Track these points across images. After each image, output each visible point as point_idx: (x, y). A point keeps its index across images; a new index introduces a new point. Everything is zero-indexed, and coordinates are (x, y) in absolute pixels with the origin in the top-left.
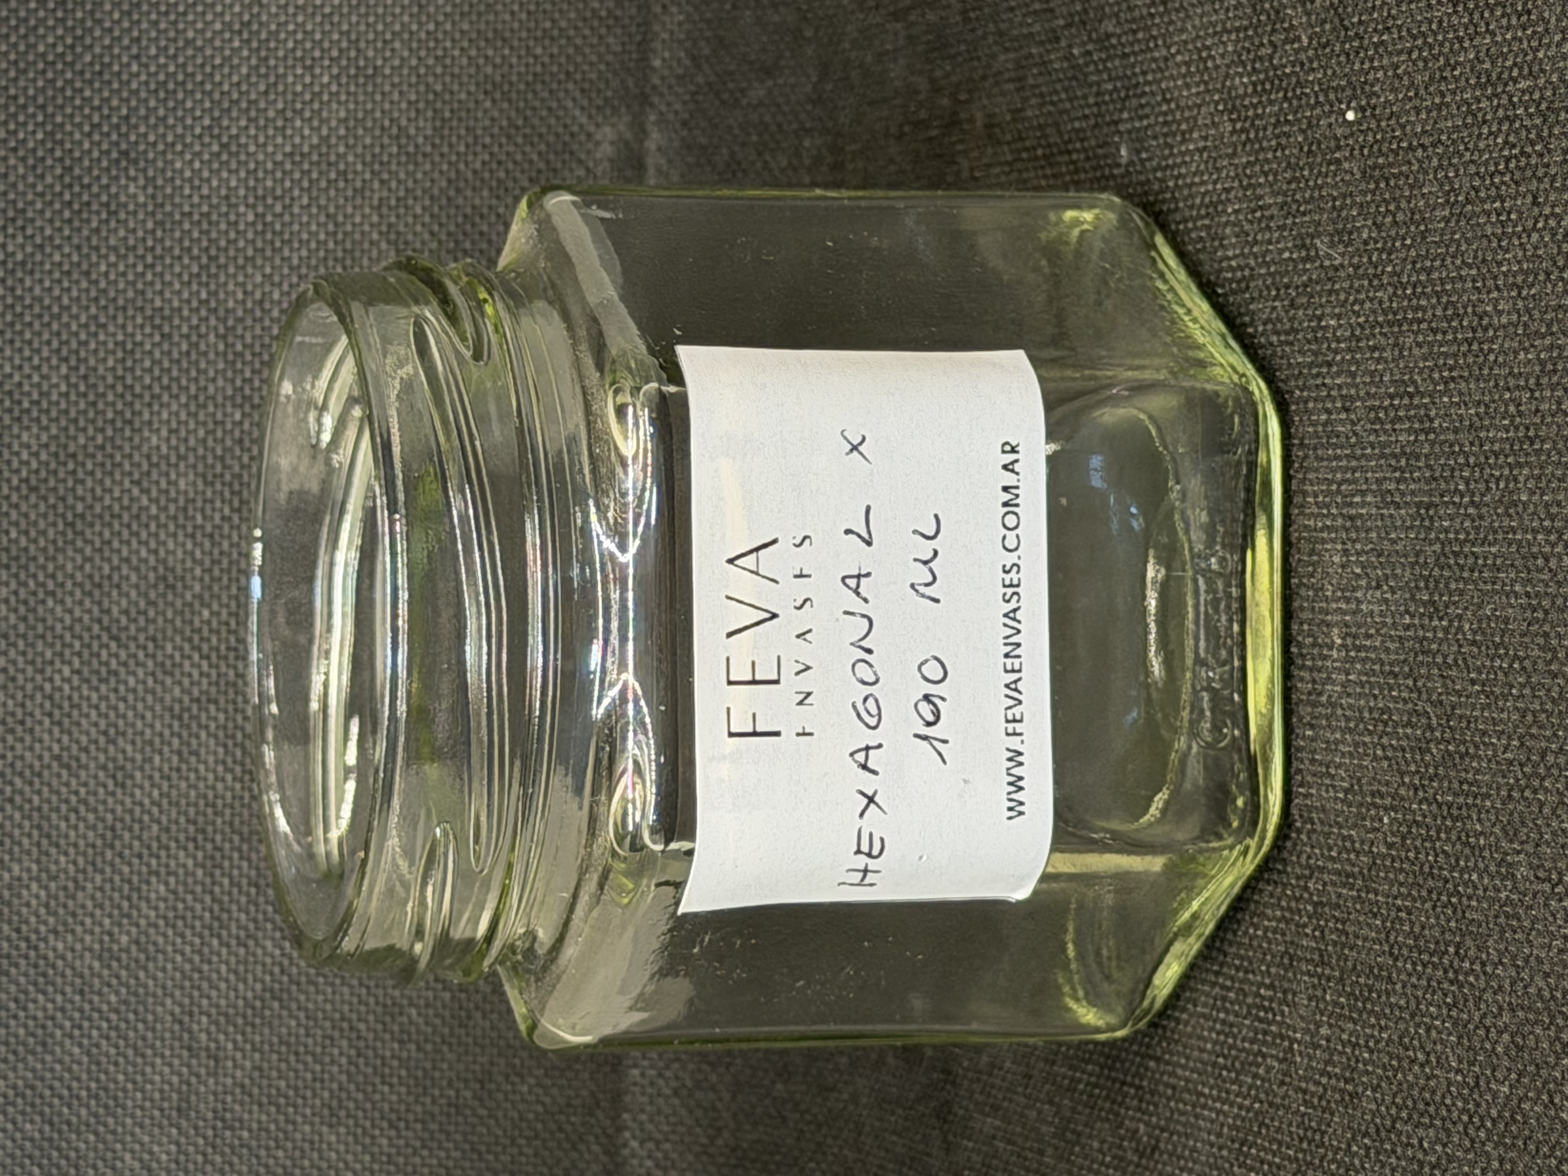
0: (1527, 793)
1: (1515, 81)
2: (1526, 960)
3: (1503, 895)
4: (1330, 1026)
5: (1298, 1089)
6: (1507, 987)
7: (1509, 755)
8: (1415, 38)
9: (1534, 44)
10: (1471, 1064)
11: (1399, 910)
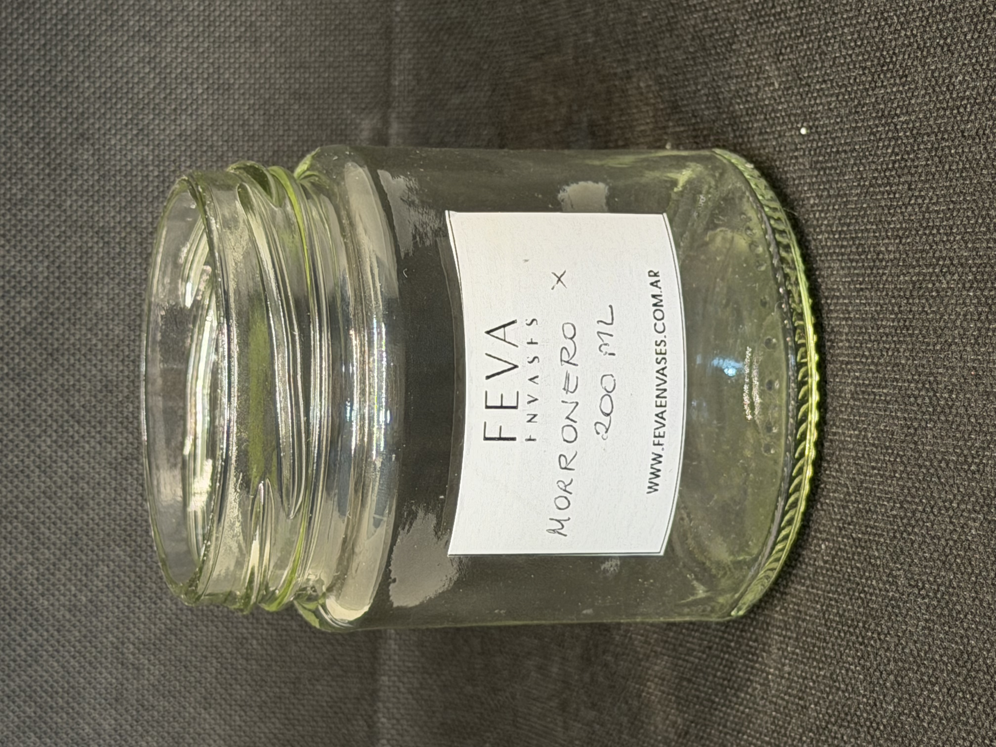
0: (905, 535)
1: (899, 117)
2: (904, 632)
3: (891, 594)
4: (790, 666)
5: (771, 702)
6: (893, 648)
7: (894, 512)
8: (840, 87)
9: (909, 95)
10: (872, 692)
11: (831, 599)
